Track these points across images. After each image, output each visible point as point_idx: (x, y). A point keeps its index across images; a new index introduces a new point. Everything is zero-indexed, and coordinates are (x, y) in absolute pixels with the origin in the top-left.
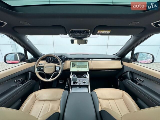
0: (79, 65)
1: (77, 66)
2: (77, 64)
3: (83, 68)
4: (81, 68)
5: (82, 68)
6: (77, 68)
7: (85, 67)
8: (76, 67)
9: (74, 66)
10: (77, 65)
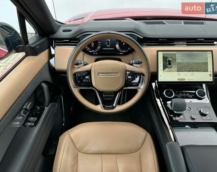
0: (186, 62)
1: (178, 64)
2: (179, 58)
3: (197, 71)
4: (190, 71)
5: (192, 71)
6: (179, 70)
7: (203, 68)
8: (174, 68)
9: (170, 64)
10: (177, 61)
